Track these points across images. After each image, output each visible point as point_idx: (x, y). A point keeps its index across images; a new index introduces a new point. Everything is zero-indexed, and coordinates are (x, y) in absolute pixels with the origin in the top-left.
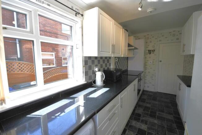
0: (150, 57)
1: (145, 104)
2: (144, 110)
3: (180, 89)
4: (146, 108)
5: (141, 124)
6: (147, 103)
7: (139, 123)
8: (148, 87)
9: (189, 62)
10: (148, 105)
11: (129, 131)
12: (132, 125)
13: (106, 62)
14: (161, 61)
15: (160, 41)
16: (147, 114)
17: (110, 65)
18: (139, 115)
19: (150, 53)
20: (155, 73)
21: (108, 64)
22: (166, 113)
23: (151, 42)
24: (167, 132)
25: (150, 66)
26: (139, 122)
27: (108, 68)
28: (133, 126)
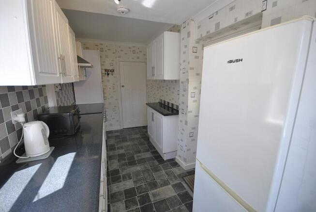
0: (108, 81)
1: (117, 152)
2: (119, 162)
3: (153, 120)
4: (121, 157)
5: (124, 182)
6: (118, 148)
7: (121, 184)
8: (111, 125)
9: (160, 88)
10: (122, 151)
11: (114, 204)
12: (114, 192)
13: (37, 95)
14: (123, 86)
15: (120, 57)
16: (125, 164)
17: (46, 101)
18: (116, 172)
19: (108, 74)
20: (118, 103)
21: (42, 99)
22: (143, 152)
23: (107, 56)
24: (153, 174)
25: (110, 94)
26: (121, 181)
27: (44, 109)
28: (116, 193)
